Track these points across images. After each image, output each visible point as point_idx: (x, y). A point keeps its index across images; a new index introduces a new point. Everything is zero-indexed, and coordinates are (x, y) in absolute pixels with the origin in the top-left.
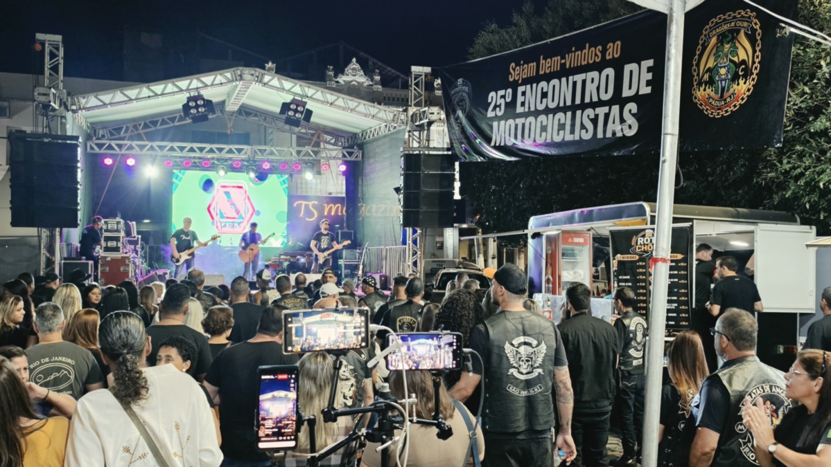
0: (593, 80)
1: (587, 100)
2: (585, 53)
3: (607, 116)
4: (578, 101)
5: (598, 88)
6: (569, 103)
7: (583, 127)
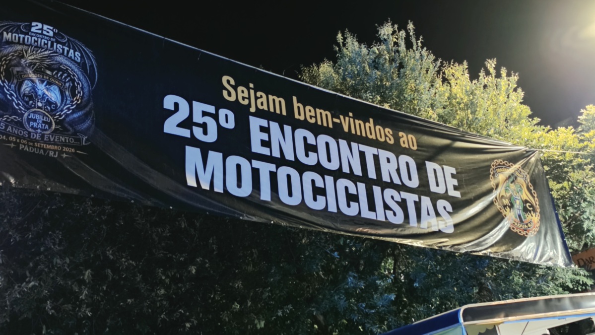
0: (388, 160)
1: (386, 178)
2: (370, 127)
3: (418, 205)
4: (372, 174)
5: (398, 170)
6: (358, 171)
7: (386, 207)
